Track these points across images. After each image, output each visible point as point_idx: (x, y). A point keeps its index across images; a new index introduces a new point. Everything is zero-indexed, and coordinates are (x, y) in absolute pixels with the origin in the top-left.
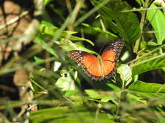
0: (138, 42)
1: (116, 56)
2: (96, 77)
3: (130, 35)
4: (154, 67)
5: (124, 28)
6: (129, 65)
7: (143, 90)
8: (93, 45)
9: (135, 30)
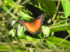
0: (55, 16)
1: (42, 22)
2: (32, 32)
3: (51, 12)
4: (61, 30)
5: (48, 7)
6: (49, 27)
7: (54, 41)
8: (32, 14)
9: (54, 9)
